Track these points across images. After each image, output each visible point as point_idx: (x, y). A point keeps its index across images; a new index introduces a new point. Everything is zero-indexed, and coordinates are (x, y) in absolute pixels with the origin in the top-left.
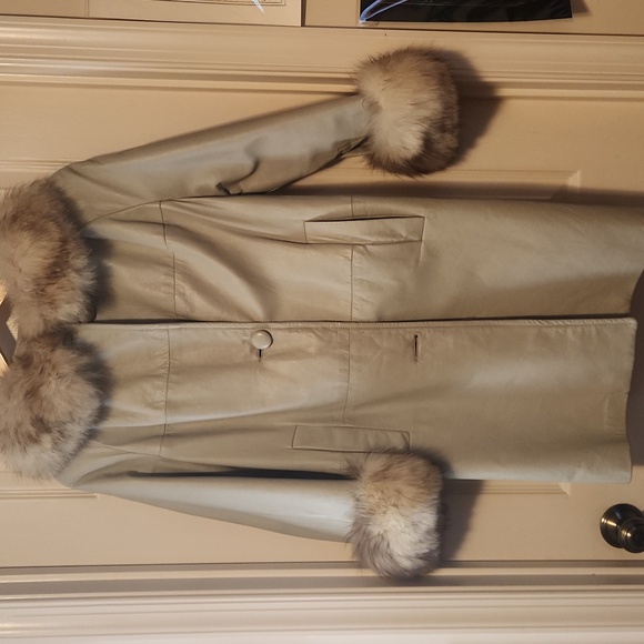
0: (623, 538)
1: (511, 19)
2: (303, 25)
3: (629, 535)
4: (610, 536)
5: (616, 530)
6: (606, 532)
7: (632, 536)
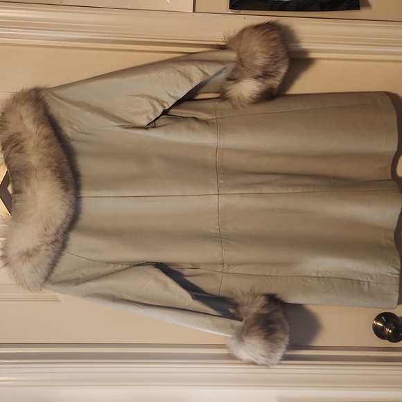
0: (387, 333)
1: (322, 10)
2: (194, 11)
3: (390, 331)
4: (379, 332)
5: (382, 329)
6: (376, 329)
7: (392, 332)
